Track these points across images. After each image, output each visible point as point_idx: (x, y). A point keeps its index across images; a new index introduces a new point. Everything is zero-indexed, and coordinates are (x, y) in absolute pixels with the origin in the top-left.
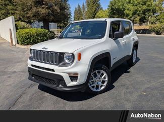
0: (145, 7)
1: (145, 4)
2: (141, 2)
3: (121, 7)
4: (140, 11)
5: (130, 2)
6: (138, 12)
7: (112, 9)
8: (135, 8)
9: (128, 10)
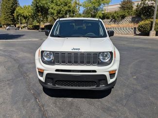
0: (66, 8)
1: (66, 5)
2: (63, 3)
3: (46, 5)
4: (63, 11)
5: (52, 2)
6: (62, 12)
7: (37, 6)
8: (59, 8)
9: (52, 8)
